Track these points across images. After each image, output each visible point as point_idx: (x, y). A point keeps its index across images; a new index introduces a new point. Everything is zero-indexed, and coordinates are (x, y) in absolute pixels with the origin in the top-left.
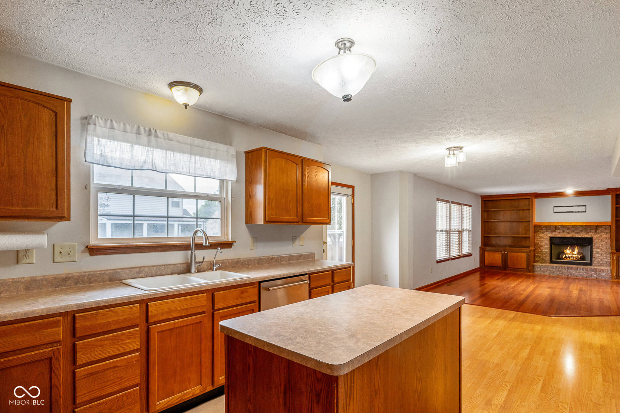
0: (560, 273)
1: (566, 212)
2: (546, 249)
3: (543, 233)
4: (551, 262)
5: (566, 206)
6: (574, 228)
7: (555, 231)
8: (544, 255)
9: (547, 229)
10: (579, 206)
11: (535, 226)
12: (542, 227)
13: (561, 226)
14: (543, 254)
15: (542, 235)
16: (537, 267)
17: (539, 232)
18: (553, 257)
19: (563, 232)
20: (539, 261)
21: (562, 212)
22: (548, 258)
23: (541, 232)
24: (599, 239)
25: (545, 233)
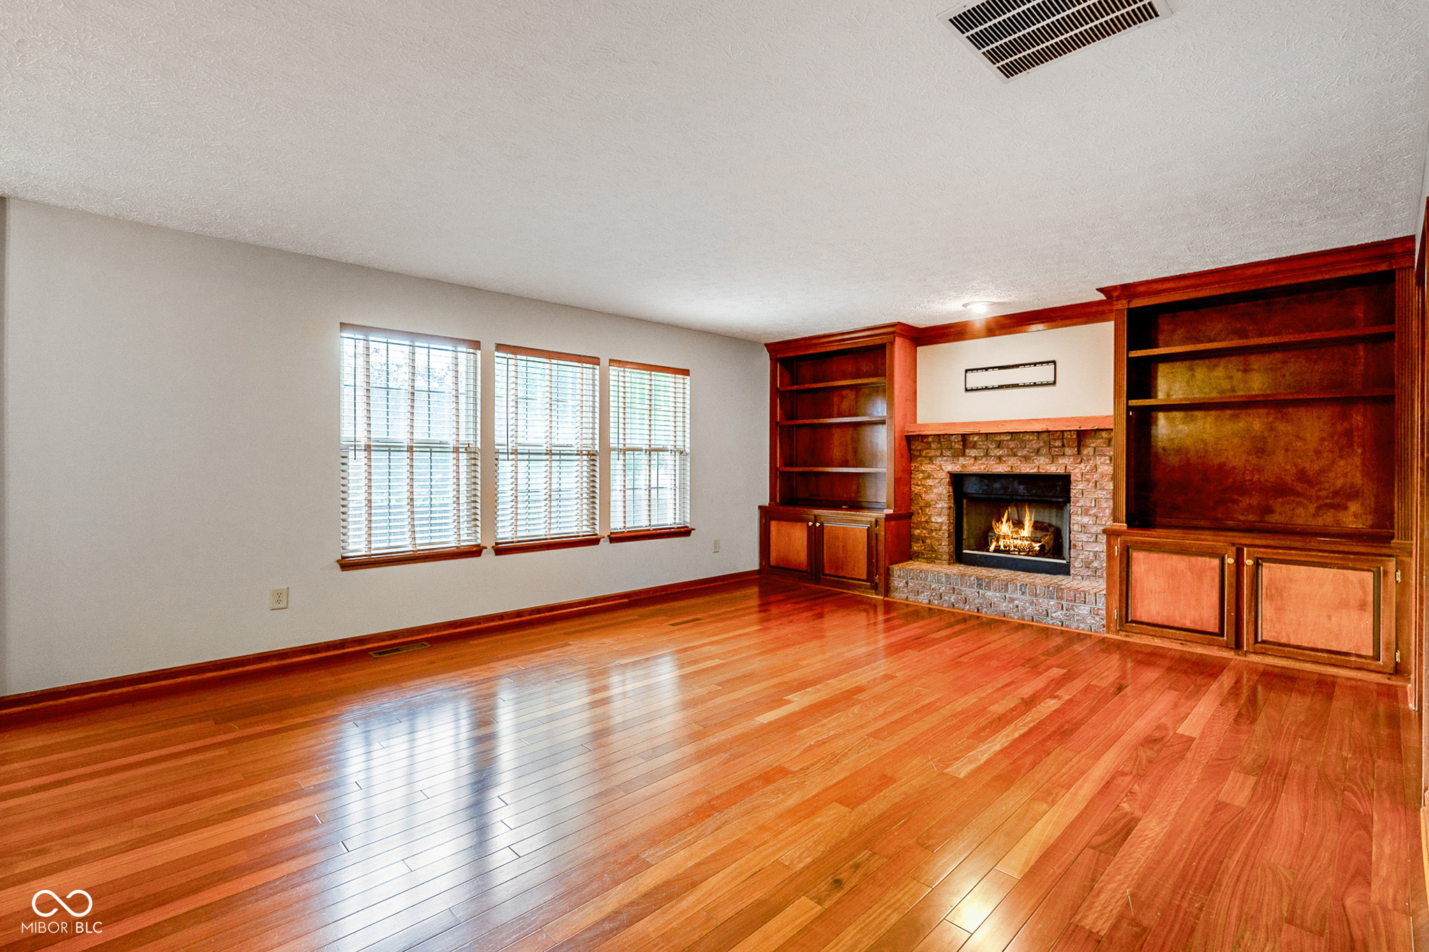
1: (1000, 387)
2: (940, 515)
3: (931, 460)
4: (959, 557)
5: (1000, 368)
6: (1015, 439)
7: (964, 455)
8: (934, 534)
9: (942, 448)
10: (1035, 364)
11: (909, 438)
12: (930, 439)
13: (981, 434)
14: (932, 530)
15: (928, 468)
16: (899, 576)
17: (919, 456)
18: (965, 543)
19: (987, 455)
20: (923, 554)
21: (986, 388)
22: (945, 547)
23: (926, 457)
24: (1088, 480)
25: (938, 461)
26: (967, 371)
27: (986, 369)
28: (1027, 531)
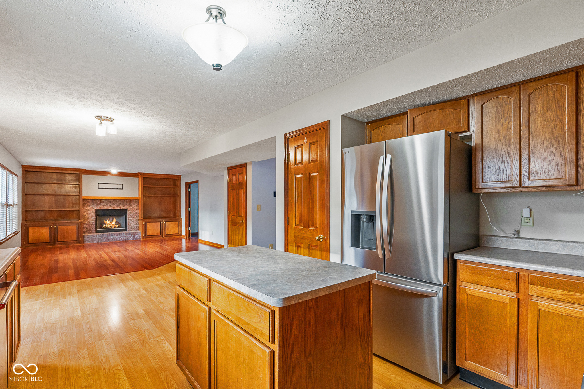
0: (106, 240)
1: (108, 188)
2: (92, 220)
3: (89, 206)
4: (97, 232)
5: (108, 184)
6: (115, 201)
7: (100, 205)
8: (90, 226)
9: (93, 203)
10: (118, 184)
11: (83, 200)
12: (89, 200)
13: (105, 200)
14: (90, 225)
15: (89, 208)
16: (87, 237)
17: (86, 205)
18: (97, 227)
19: (107, 205)
20: (86, 232)
21: (104, 188)
22: (94, 228)
23: (87, 205)
24: (132, 210)
25: (92, 206)
26: (99, 183)
27: (105, 184)
28: (114, 223)
